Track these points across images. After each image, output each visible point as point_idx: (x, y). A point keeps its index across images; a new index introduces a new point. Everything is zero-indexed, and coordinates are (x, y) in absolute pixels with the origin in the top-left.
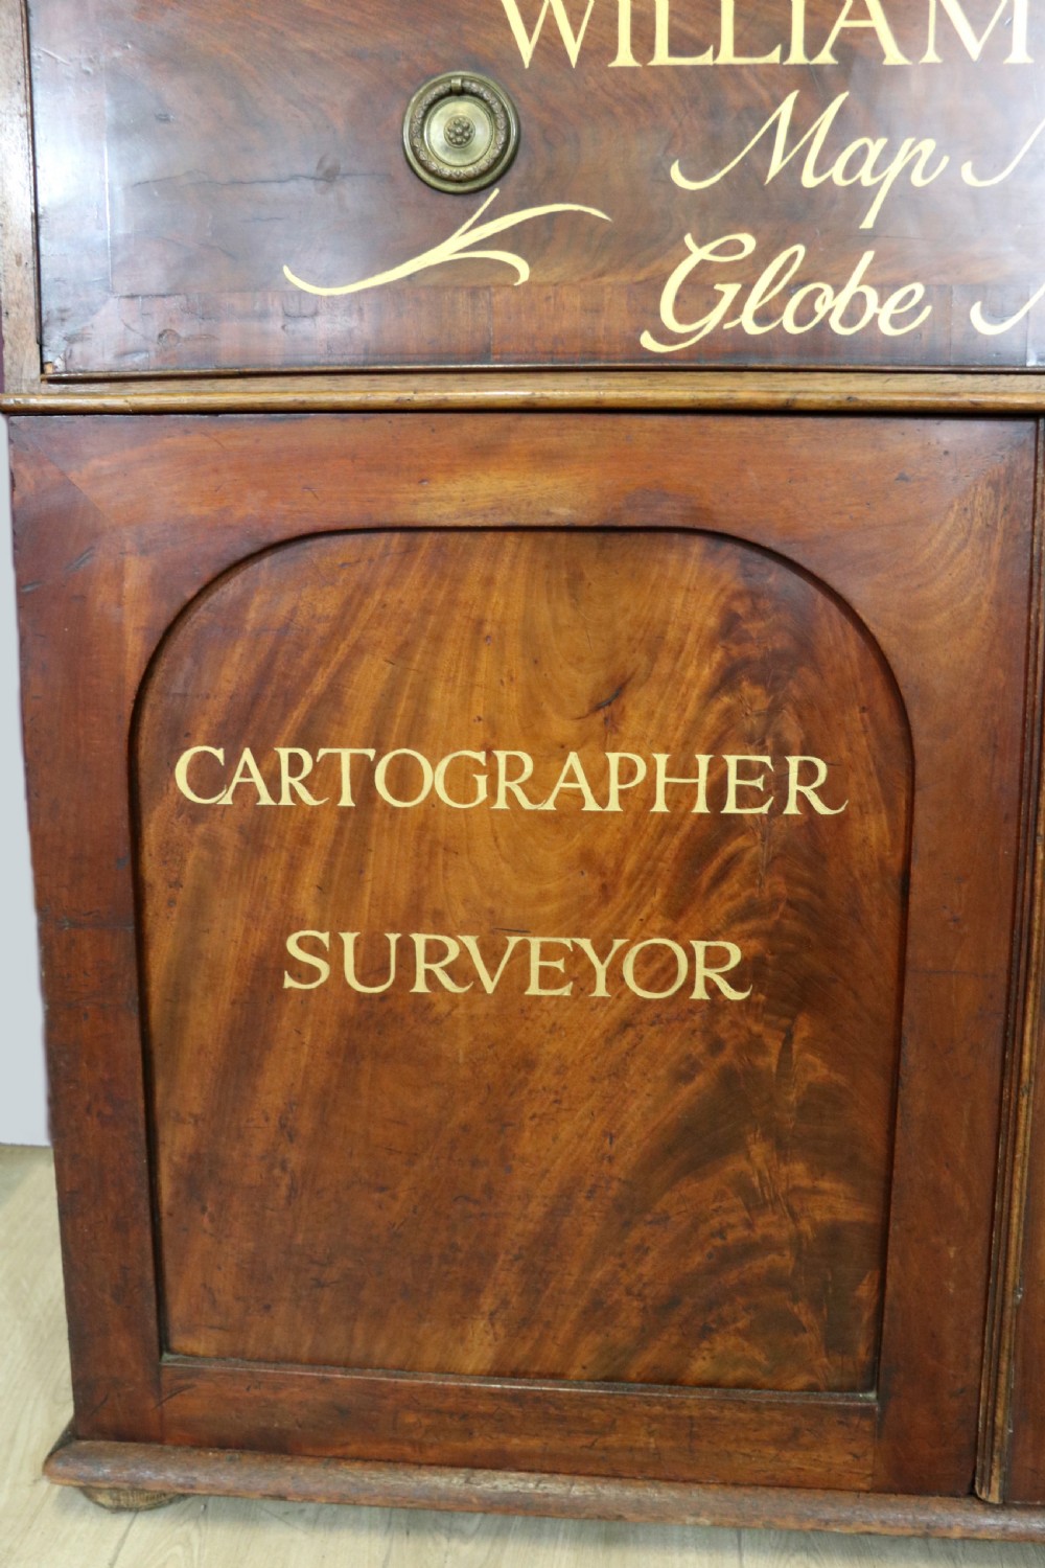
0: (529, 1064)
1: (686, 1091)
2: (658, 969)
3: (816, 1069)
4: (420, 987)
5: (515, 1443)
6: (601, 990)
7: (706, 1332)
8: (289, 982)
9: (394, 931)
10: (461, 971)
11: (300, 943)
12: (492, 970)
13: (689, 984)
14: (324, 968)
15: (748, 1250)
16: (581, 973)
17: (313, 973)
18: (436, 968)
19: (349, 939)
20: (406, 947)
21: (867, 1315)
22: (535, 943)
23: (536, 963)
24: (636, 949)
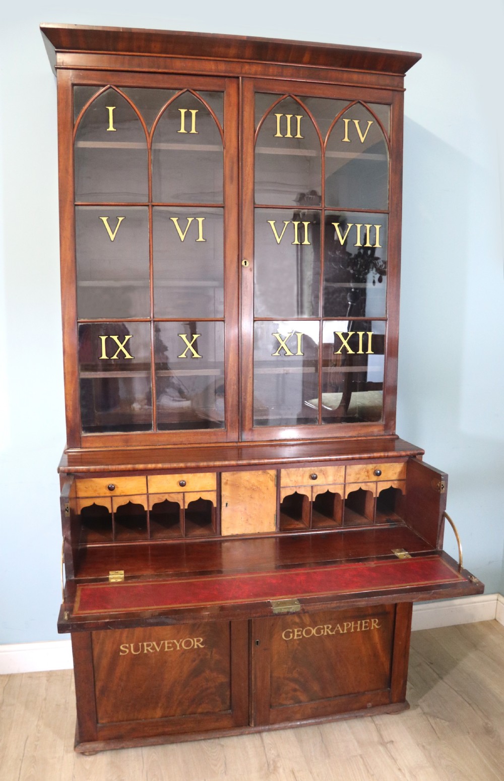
0: (166, 662)
1: (194, 664)
2: (188, 644)
3: (217, 657)
4: (145, 652)
5: (166, 730)
6: (178, 648)
7: (200, 704)
8: (121, 654)
9: (140, 642)
10: (153, 648)
11: (123, 647)
12: (158, 647)
13: (194, 645)
14: (127, 651)
15: (207, 689)
16: (174, 645)
17: (125, 652)
18: (149, 648)
19: (132, 645)
20: (143, 646)
21: (229, 697)
22: (166, 642)
23: (166, 645)
24: (185, 640)
